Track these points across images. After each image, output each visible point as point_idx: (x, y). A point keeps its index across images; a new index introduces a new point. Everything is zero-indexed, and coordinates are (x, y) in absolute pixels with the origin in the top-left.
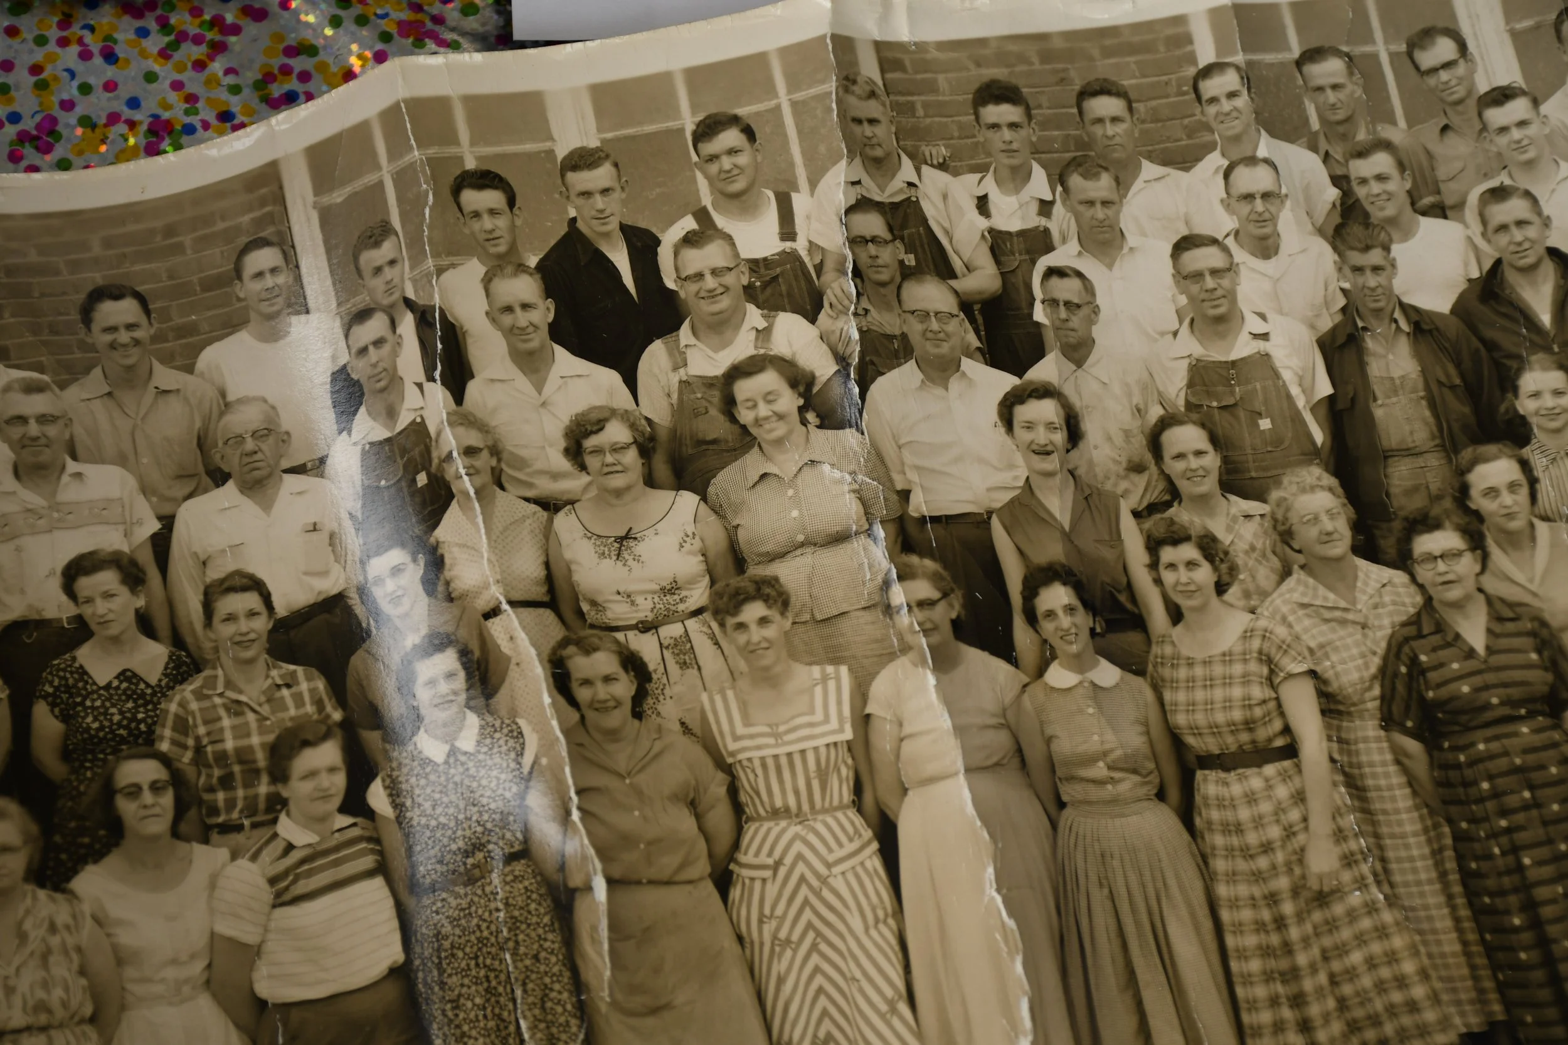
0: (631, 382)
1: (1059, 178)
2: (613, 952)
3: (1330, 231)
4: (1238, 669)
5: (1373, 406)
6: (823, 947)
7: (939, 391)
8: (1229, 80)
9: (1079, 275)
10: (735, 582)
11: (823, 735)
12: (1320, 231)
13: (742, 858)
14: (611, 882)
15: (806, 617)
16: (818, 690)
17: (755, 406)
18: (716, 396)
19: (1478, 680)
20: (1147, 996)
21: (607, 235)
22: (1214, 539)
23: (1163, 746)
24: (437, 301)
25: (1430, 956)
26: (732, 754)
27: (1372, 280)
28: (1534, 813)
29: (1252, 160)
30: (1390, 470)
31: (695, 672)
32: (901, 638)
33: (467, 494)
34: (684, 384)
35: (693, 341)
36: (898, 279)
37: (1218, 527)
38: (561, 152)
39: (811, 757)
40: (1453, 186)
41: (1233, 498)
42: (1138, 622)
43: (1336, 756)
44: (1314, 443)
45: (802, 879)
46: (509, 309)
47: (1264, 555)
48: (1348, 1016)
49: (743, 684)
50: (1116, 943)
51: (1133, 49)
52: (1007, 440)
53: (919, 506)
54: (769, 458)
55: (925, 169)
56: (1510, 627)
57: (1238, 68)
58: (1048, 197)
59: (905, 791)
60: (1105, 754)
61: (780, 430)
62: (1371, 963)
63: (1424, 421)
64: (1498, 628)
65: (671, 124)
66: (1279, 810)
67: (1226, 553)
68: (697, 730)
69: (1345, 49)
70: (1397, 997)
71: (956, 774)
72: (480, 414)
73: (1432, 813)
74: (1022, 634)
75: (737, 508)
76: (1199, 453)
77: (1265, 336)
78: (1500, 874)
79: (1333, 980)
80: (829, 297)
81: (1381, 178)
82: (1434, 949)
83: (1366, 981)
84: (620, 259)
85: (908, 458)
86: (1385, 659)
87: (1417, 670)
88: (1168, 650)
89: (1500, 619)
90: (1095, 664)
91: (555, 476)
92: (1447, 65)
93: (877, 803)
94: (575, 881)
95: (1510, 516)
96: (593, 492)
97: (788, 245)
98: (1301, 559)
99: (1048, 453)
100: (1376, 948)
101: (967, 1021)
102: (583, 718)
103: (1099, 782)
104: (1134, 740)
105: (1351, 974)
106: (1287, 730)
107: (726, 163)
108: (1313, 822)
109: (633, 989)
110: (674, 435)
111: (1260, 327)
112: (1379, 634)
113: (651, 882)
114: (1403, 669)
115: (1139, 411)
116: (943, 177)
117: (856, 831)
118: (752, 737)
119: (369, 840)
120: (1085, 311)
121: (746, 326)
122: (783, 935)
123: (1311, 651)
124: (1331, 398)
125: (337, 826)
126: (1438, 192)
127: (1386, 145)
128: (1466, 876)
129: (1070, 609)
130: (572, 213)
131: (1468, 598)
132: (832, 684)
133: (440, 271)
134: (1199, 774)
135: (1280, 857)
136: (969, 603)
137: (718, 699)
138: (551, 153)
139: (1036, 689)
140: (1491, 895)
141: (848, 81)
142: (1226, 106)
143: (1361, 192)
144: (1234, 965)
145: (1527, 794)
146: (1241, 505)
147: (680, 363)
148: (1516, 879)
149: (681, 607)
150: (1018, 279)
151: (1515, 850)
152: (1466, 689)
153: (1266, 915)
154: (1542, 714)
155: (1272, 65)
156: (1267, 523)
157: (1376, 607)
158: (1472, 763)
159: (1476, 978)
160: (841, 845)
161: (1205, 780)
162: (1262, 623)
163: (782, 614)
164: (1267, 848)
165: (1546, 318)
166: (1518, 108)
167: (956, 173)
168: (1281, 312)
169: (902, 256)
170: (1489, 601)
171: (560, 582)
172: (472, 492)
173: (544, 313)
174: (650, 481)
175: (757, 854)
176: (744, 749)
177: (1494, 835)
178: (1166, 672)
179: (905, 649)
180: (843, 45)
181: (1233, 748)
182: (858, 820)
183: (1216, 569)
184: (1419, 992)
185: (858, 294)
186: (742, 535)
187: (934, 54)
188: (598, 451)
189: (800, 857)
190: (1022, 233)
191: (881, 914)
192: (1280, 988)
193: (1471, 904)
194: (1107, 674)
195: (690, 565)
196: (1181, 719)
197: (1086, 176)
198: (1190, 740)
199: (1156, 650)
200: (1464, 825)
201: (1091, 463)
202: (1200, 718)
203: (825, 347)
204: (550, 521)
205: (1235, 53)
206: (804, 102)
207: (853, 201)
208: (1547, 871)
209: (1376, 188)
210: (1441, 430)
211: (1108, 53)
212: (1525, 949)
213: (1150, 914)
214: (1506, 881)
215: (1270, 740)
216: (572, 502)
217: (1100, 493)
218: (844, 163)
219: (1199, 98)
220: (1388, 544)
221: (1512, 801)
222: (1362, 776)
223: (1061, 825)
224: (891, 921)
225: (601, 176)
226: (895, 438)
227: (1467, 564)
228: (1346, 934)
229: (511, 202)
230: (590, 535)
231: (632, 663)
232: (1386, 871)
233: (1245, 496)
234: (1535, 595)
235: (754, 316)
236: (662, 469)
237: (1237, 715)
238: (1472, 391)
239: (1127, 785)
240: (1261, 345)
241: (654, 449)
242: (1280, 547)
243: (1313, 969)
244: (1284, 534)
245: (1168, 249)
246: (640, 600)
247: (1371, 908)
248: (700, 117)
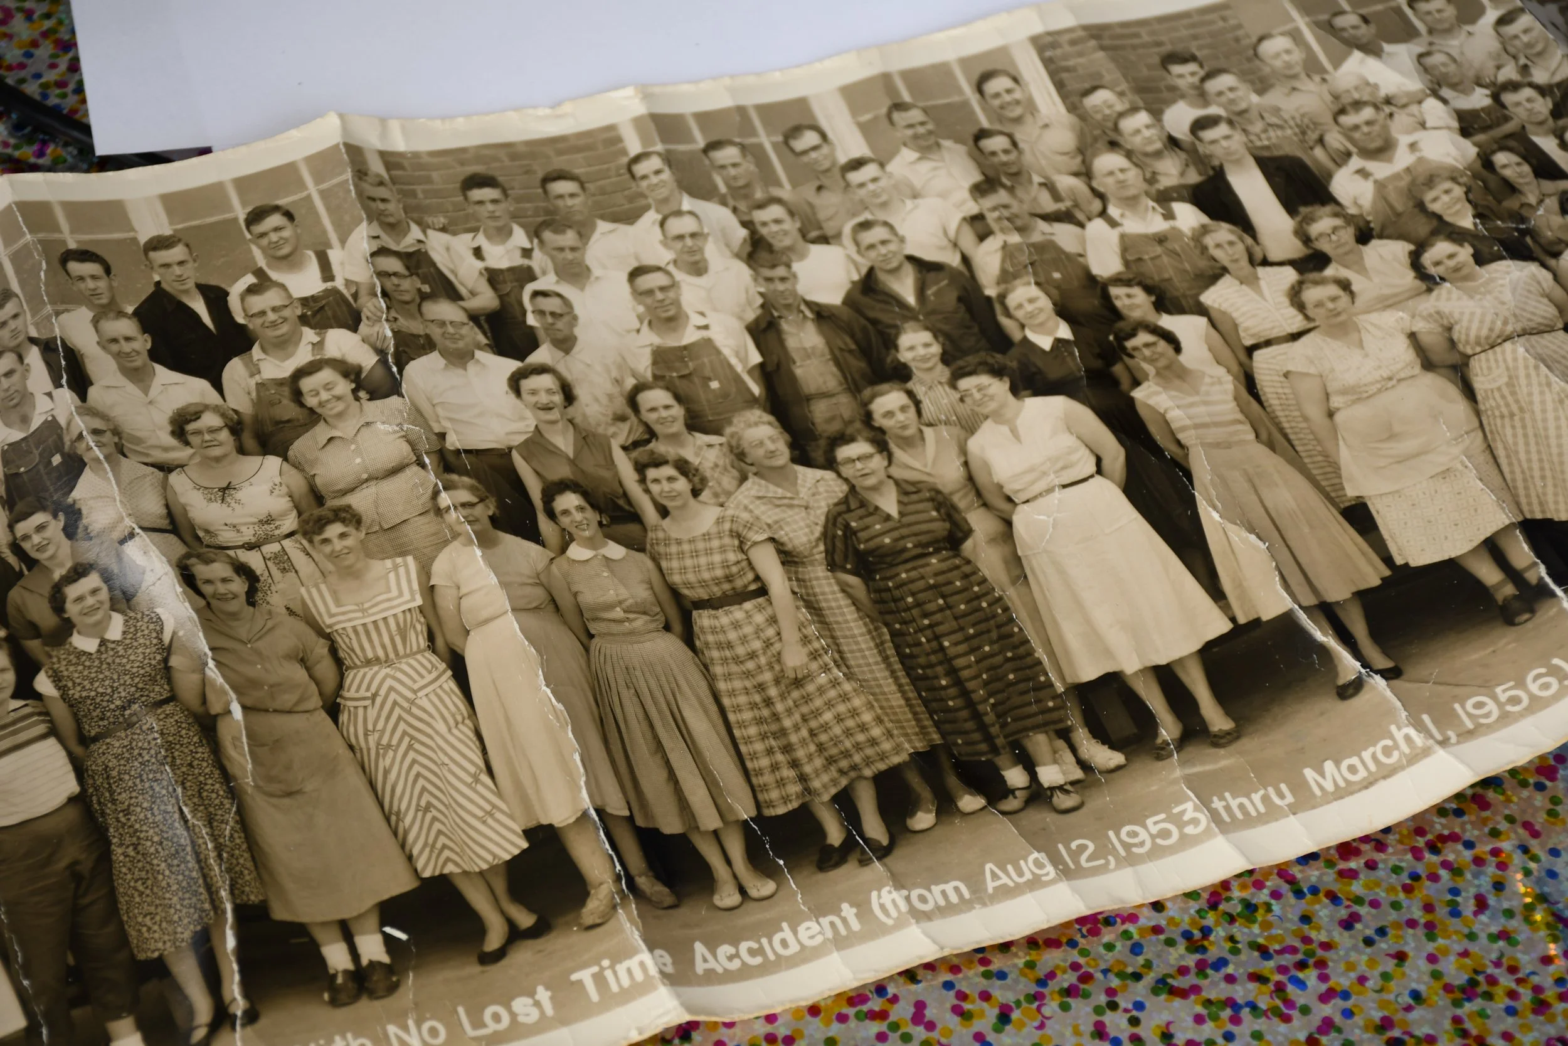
0: (218, 386)
1: (535, 233)
2: (251, 752)
3: (745, 255)
4: (715, 543)
5: (793, 367)
6: (417, 746)
7: (460, 371)
8: (655, 163)
9: (559, 295)
10: (317, 512)
11: (399, 605)
12: (737, 256)
13: (346, 694)
14: (245, 708)
15: (377, 528)
16: (392, 576)
17: (318, 394)
18: (286, 391)
19: (896, 534)
20: (673, 758)
21: (186, 292)
22: (686, 462)
23: (665, 596)
24: (57, 332)
25: (882, 708)
26: (330, 626)
27: (781, 287)
28: (948, 612)
29: (679, 213)
30: (813, 408)
31: (293, 574)
32: (451, 530)
33: (97, 460)
34: (260, 386)
35: (263, 356)
36: (418, 300)
37: (688, 454)
38: (143, 239)
39: (392, 622)
40: (831, 224)
41: (697, 435)
42: (635, 517)
43: (796, 590)
44: (752, 394)
45: (395, 703)
46: (115, 340)
47: (725, 469)
48: (826, 754)
49: (332, 579)
50: (645, 724)
51: (578, 149)
52: (517, 402)
53: (453, 442)
54: (334, 427)
55: (430, 232)
56: (914, 497)
57: (659, 154)
58: (528, 245)
59: (468, 632)
60: (620, 603)
61: (340, 407)
62: (839, 719)
63: (834, 375)
64: (906, 499)
65: (227, 216)
66: (758, 631)
67: (697, 470)
68: (299, 611)
69: (738, 140)
70: (861, 738)
71: (506, 612)
72: (100, 408)
73: (872, 620)
74: (545, 525)
75: (314, 463)
76: (667, 407)
77: (706, 327)
78: (928, 654)
79: (812, 733)
80: (365, 313)
81: (777, 221)
82: (885, 704)
83: (837, 730)
84: (199, 306)
85: (440, 411)
86: (826, 527)
87: (848, 530)
88: (661, 535)
89: (907, 493)
90: (606, 544)
91: (166, 449)
92: (815, 148)
93: (447, 644)
94: (215, 708)
95: (904, 427)
96: (197, 459)
97: (329, 285)
98: (754, 469)
99: (550, 409)
100: (842, 708)
101: (535, 779)
102: (208, 604)
103: (620, 621)
104: (642, 593)
105: (825, 727)
106: (758, 578)
107: (274, 237)
108: (784, 635)
109: (270, 779)
110: (256, 419)
111: (702, 321)
112: (819, 512)
113: (275, 711)
114: (840, 533)
115: (618, 382)
116: (445, 238)
117: (433, 666)
118: (343, 613)
119: (40, 714)
120: (566, 319)
121: (304, 341)
122: (384, 741)
123: (769, 526)
124: (762, 366)
125: (12, 707)
126: (821, 228)
127: (779, 201)
128: (902, 657)
129: (581, 509)
130: (157, 278)
131: (881, 483)
132: (402, 570)
133: (58, 314)
134: (695, 613)
135: (763, 660)
136: (501, 505)
137: (314, 591)
138: (134, 240)
139: (561, 561)
140: (923, 668)
141: (361, 173)
142: (654, 180)
143: (764, 231)
144: (737, 733)
145: (941, 601)
146: (702, 439)
147: (255, 370)
148: (940, 656)
149: (277, 532)
150: (512, 299)
151: (937, 638)
152: (887, 540)
153: (757, 698)
154: (945, 549)
155: (684, 153)
156: (725, 449)
157: (814, 495)
158: (898, 587)
159: (918, 720)
160: (422, 677)
161: (700, 616)
162: (730, 512)
163: (357, 529)
164: (752, 655)
165: (911, 299)
166: (870, 170)
167: (454, 234)
168: (715, 310)
169: (419, 285)
170: (897, 483)
171: (179, 518)
172: (101, 457)
173: (143, 343)
174: (242, 451)
175: (357, 691)
176: (339, 622)
177: (921, 630)
178: (661, 549)
179: (456, 536)
180: (354, 152)
181: (719, 594)
182: (434, 659)
183: (690, 481)
184: (876, 732)
185: (388, 308)
186: (319, 481)
187: (426, 159)
188: (198, 432)
189: (391, 689)
190: (511, 270)
191: (459, 718)
192: (773, 743)
193: (908, 675)
194: (615, 551)
195: (280, 504)
196: (676, 579)
197: (556, 231)
198: (686, 592)
199: (650, 535)
200: (897, 626)
201: (585, 416)
202: (691, 577)
203: (366, 346)
204: (166, 479)
205: (654, 144)
206: (329, 190)
207: (375, 249)
208: (962, 648)
209: (774, 228)
210: (845, 378)
211: (560, 153)
212: (952, 699)
213: (668, 704)
214: (933, 658)
215: (746, 586)
216: (182, 466)
217: (594, 435)
218: (365, 224)
219: (633, 176)
220: (818, 455)
221: (930, 607)
222: (817, 601)
223: (592, 648)
224: (467, 722)
225: (177, 253)
226: (429, 399)
227: (878, 462)
228: (818, 702)
229: (108, 271)
230: (198, 487)
231: (243, 570)
232: (842, 658)
233: (706, 432)
234: (929, 474)
235: (309, 335)
236: (249, 442)
237: (719, 573)
238: (865, 351)
239: (640, 622)
240: (704, 334)
241: (242, 430)
242: (736, 463)
243: (797, 728)
244: (739, 455)
245: (624, 276)
246: (243, 529)
247: (835, 683)
248: (249, 209)
